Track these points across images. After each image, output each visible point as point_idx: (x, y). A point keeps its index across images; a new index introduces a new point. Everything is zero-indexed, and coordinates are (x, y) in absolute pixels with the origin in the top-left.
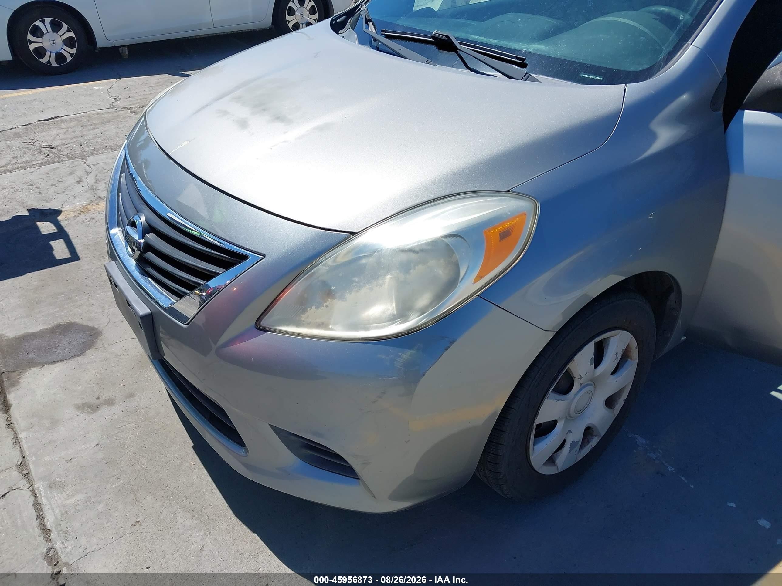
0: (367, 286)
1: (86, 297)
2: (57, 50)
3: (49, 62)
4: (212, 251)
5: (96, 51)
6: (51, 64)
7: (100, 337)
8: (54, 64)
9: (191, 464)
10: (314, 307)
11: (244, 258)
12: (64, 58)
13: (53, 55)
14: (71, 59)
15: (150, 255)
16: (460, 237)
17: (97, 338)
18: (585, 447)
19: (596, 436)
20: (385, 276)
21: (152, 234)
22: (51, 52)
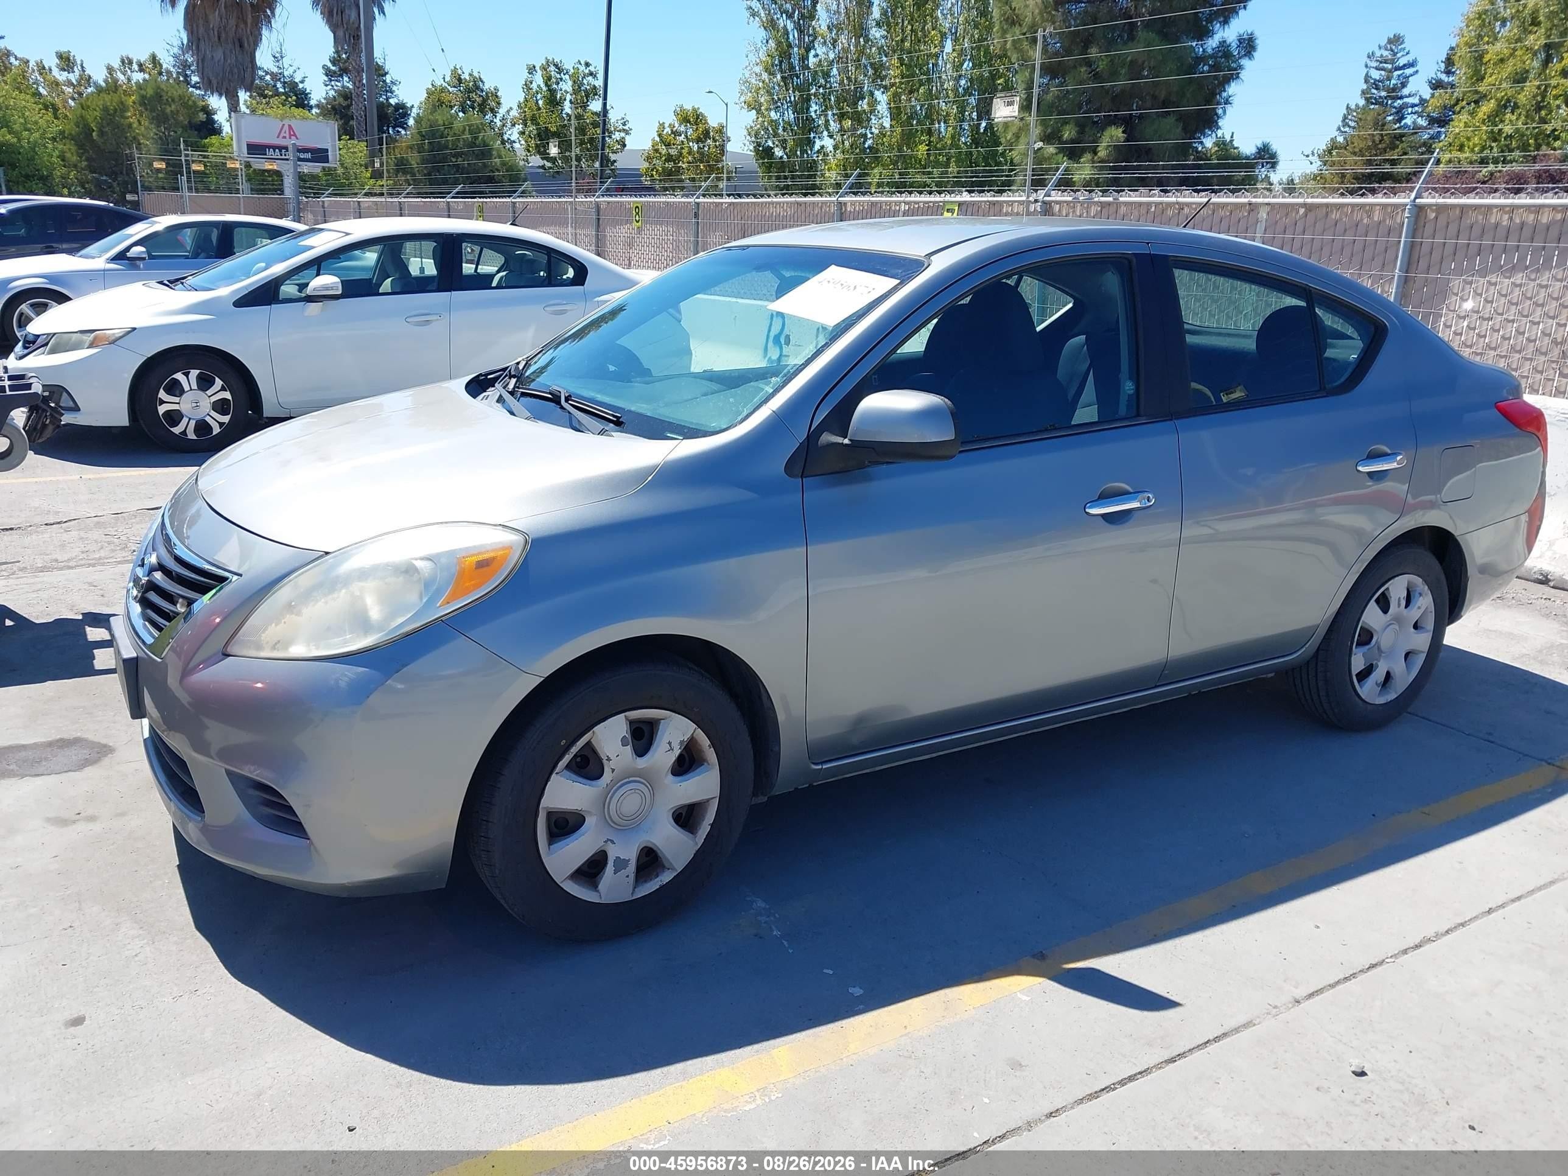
0: (323, 600)
1: (112, 714)
2: (199, 417)
3: (184, 433)
4: (202, 579)
5: (260, 422)
6: (187, 436)
7: (110, 755)
8: (192, 436)
9: (164, 883)
10: (273, 625)
11: (222, 580)
12: (210, 428)
13: (193, 423)
14: (219, 430)
15: (153, 597)
16: (431, 560)
17: (105, 756)
18: (651, 880)
19: (669, 869)
20: (341, 590)
21: (160, 572)
22: (190, 419)
